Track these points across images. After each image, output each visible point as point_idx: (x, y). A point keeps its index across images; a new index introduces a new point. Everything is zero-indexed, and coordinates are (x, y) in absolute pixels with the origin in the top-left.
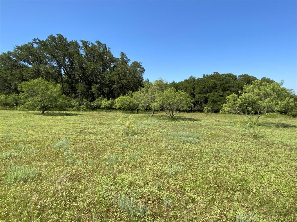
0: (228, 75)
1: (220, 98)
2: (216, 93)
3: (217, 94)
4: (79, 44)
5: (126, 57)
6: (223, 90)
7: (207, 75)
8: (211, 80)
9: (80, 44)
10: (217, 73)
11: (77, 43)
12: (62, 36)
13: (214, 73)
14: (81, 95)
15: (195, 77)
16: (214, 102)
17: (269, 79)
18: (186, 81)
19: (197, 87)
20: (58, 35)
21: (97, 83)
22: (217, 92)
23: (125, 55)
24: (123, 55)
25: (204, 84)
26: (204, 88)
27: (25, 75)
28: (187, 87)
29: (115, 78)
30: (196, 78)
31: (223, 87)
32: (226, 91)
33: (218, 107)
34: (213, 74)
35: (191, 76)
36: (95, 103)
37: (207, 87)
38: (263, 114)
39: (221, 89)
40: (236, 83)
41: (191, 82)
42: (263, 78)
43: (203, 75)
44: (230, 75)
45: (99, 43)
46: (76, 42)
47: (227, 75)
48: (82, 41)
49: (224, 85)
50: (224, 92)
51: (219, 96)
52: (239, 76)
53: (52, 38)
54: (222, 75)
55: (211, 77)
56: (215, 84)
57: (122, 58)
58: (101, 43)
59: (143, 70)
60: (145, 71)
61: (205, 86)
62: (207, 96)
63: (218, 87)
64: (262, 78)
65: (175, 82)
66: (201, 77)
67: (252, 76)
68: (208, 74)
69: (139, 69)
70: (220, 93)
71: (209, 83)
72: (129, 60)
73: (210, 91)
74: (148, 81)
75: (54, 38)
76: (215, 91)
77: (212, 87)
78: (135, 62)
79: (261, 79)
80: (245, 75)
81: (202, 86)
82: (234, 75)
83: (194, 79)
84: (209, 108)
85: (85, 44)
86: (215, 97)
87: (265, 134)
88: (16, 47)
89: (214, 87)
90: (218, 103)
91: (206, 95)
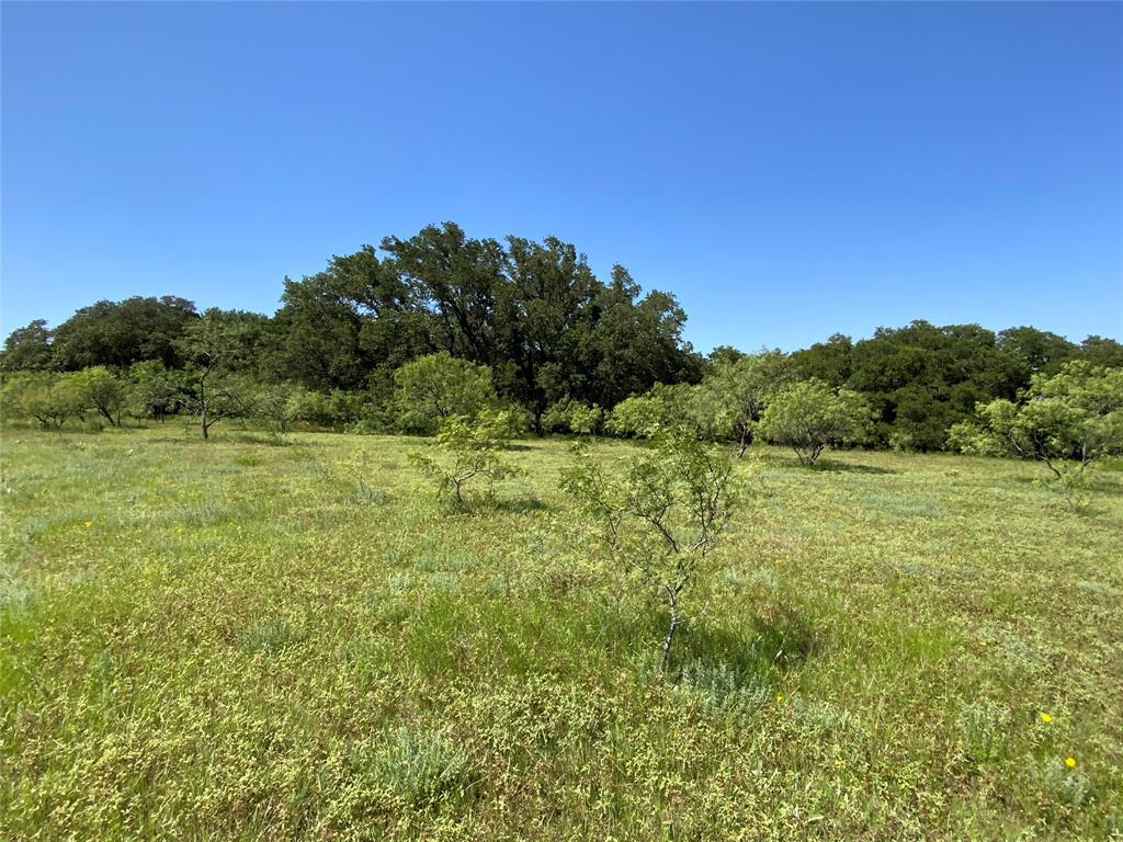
0: (965, 329)
1: (937, 403)
2: (923, 388)
3: (925, 394)
4: (504, 249)
5: (630, 280)
6: (946, 378)
7: (888, 331)
8: (907, 348)
9: (506, 247)
10: (923, 323)
11: (497, 245)
12: (456, 226)
13: (915, 322)
14: (509, 394)
15: (850, 338)
16: (918, 417)
17: (1113, 341)
18: (818, 348)
19: (858, 368)
20: (445, 225)
21: (553, 359)
22: (926, 384)
23: (626, 273)
24: (620, 273)
25: (881, 361)
26: (882, 372)
27: (365, 340)
28: (823, 369)
29: (606, 344)
30: (854, 343)
31: (949, 369)
32: (957, 382)
33: (933, 435)
34: (909, 327)
35: (835, 333)
36: (550, 417)
37: (894, 370)
38: (1096, 457)
39: (940, 376)
40: (993, 357)
41: (837, 351)
42: (1091, 337)
43: (875, 330)
44: (972, 331)
45: (553, 242)
46: (495, 244)
47: (959, 332)
48: (511, 239)
49: (952, 362)
50: (949, 385)
51: (935, 397)
52: (1001, 333)
53: (431, 233)
54: (940, 330)
55: (906, 336)
56: (921, 360)
57: (619, 285)
58: (557, 243)
59: (681, 317)
60: (685, 319)
61: (884, 365)
62: (891, 397)
63: (929, 369)
64: (1087, 338)
65: (782, 353)
66: (869, 336)
67: (1050, 334)
68: (895, 328)
69: (666, 314)
70: (936, 388)
71: (900, 355)
72: (637, 289)
73: (904, 382)
74: (692, 348)
75: (437, 232)
76: (920, 382)
77: (909, 368)
78: (655, 292)
79: (1084, 342)
80: (1022, 328)
81: (875, 367)
82: (987, 332)
83: (846, 343)
84: (907, 438)
85: (519, 247)
86: (922, 400)
87: (1109, 509)
88: (333, 261)
89: (916, 370)
90: (932, 420)
91: (888, 396)
